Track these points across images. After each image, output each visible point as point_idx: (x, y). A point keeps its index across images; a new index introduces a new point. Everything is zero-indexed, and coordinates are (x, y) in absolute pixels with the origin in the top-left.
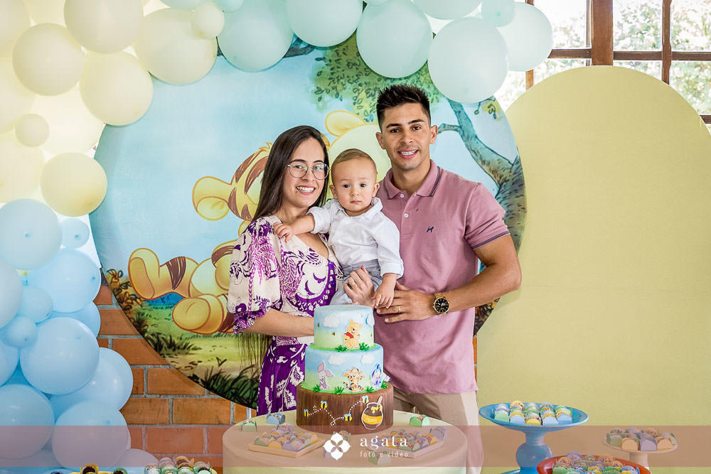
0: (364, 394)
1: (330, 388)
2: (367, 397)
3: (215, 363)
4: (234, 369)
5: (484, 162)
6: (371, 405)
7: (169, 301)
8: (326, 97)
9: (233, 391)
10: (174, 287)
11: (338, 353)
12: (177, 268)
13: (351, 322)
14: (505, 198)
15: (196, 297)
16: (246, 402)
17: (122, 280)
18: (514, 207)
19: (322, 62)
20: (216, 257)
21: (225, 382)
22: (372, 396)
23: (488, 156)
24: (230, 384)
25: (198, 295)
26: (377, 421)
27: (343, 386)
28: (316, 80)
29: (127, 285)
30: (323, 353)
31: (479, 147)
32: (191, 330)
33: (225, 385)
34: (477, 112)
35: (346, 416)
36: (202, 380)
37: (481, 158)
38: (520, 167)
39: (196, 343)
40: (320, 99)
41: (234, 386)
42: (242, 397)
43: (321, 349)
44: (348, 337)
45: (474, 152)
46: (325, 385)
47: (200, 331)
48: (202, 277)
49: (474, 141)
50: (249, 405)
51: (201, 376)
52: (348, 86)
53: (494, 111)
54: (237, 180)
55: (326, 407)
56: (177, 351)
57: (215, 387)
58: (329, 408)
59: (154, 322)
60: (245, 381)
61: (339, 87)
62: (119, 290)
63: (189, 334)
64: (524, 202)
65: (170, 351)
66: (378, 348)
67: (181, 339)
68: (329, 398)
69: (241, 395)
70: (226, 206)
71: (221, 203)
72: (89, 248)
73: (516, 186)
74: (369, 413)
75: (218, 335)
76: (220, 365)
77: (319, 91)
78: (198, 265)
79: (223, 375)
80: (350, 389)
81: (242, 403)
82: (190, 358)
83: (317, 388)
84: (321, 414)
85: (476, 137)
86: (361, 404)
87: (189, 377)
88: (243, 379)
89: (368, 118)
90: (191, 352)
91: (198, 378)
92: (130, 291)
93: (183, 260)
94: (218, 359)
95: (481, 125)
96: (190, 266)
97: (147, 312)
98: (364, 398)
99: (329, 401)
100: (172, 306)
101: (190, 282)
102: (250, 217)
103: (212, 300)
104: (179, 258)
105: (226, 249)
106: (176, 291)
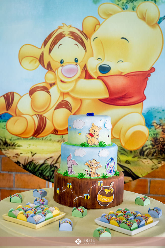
0: (100, 179)
1: (75, 173)
2: (102, 182)
3: (30, 155)
4: (40, 159)
6: (105, 188)
7: (4, 117)
9: (40, 171)
10: (7, 110)
11: (81, 148)
12: (9, 99)
13: (93, 125)
15: (20, 116)
16: (47, 178)
20: (32, 92)
21: (35, 166)
22: (105, 181)
24: (38, 167)
25: (21, 115)
26: (109, 200)
27: (84, 173)
30: (72, 148)
32: (17, 135)
33: (36, 168)
35: (85, 195)
36: (22, 164)
39: (19, 142)
41: (41, 169)
42: (45, 175)
43: (71, 144)
44: (90, 137)
46: (71, 171)
47: (21, 136)
48: (23, 104)
50: (49, 180)
51: (22, 162)
54: (45, 46)
55: (71, 187)
56: (9, 147)
57: (30, 169)
58: (73, 189)
60: (47, 166)
63: (16, 137)
65: (5, 147)
66: (113, 146)
67: (11, 140)
68: (74, 181)
69: (44, 174)
70: (38, 62)
71: (35, 60)
74: (103, 194)
75: (32, 139)
76: (33, 156)
78: (21, 97)
79: (34, 162)
80: (90, 175)
81: (44, 178)
82: (16, 151)
83: (66, 173)
84: (67, 192)
86: (97, 187)
87: (15, 162)
88: (46, 165)
89: (124, 7)
90: (16, 148)
91: (20, 163)
93: (12, 94)
94: (32, 153)
96: (16, 98)
98: (99, 182)
99: (73, 183)
100: (6, 121)
101: (16, 107)
102: (51, 69)
103: (29, 118)
104: (11, 93)
105: (37, 88)
106: (8, 112)
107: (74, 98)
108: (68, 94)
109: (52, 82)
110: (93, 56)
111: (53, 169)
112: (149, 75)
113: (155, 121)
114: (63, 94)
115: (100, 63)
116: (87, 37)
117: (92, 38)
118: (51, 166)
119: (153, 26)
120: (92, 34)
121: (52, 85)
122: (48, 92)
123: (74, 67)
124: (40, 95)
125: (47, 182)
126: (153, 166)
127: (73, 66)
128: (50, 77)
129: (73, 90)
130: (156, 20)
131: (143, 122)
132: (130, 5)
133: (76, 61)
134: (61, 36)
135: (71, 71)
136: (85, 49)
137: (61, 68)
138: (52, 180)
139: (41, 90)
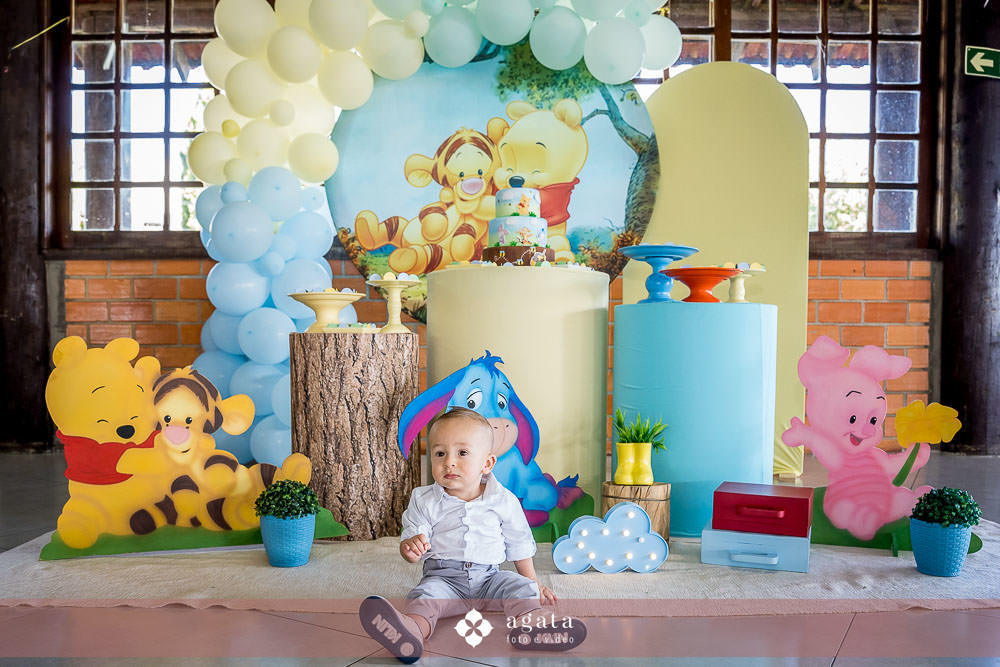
0: (532, 247)
1: (507, 243)
2: (534, 248)
3: (421, 298)
5: (627, 138)
6: (537, 255)
7: (386, 250)
8: (507, 91)
10: (390, 240)
11: (513, 218)
12: (392, 226)
13: (523, 196)
14: (643, 165)
15: (407, 247)
17: (350, 236)
18: (651, 172)
19: (504, 65)
20: (422, 216)
23: (631, 133)
25: (408, 246)
27: (517, 241)
28: (498, 78)
29: (353, 239)
30: (501, 219)
31: (624, 127)
34: (622, 100)
35: (519, 261)
36: (411, 312)
37: (625, 135)
38: (655, 142)
40: (502, 93)
44: (521, 207)
45: (620, 130)
46: (503, 241)
48: (412, 232)
49: (620, 122)
51: (411, 308)
52: (523, 81)
53: (635, 98)
54: (439, 155)
55: (504, 255)
58: (506, 256)
59: (373, 267)
61: (517, 83)
62: (348, 243)
64: (659, 167)
70: (430, 176)
71: (426, 175)
72: (324, 211)
73: (652, 156)
77: (501, 86)
78: (408, 222)
80: (522, 243)
85: (622, 119)
92: (356, 243)
93: (396, 218)
94: (423, 295)
95: (624, 110)
96: (402, 223)
97: (369, 260)
99: (506, 251)
100: (388, 254)
101: (402, 235)
102: (448, 185)
103: (419, 250)
104: (394, 217)
105: (430, 209)
106: (391, 242)
107: (478, 220)
108: (470, 215)
109: (449, 201)
110: (501, 166)
112: (573, 188)
113: (582, 245)
114: (465, 216)
115: (511, 175)
116: (493, 143)
117: (500, 144)
119: (575, 128)
120: (498, 140)
121: (448, 205)
122: (444, 214)
123: (478, 180)
124: (434, 219)
127: (476, 180)
128: (447, 195)
129: (477, 211)
130: (579, 121)
131: (568, 246)
132: (546, 104)
133: (480, 173)
134: (459, 143)
135: (474, 186)
136: (491, 157)
137: (460, 183)
139: (436, 212)
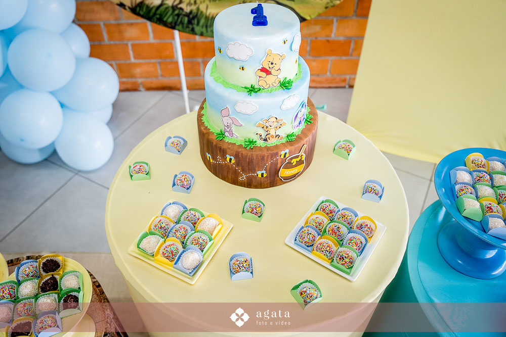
1: (238, 137)
2: (287, 151)
9: (158, 16)
13: (268, 54)
16: (170, 26)
21: (149, 9)
22: (293, 149)
24: (153, 10)
26: (298, 170)
27: (255, 138)
30: (229, 97)
33: (150, 11)
35: (259, 173)
36: (129, 8)
41: (158, 12)
42: (166, 22)
44: (264, 74)
46: (232, 134)
50: (173, 28)
55: (233, 161)
57: (141, 13)
58: (237, 164)
60: (167, 8)
69: (165, 19)
74: (289, 166)
79: (146, 3)
80: (265, 140)
83: (222, 134)
84: (227, 166)
86: (279, 160)
87: (118, 5)
88: (165, 6)
91: (125, 5)
98: (283, 153)
99: (237, 156)
111: (177, 12)
118: (174, 8)
125: (170, 30)
126: (328, 3)
138: (177, 27)
